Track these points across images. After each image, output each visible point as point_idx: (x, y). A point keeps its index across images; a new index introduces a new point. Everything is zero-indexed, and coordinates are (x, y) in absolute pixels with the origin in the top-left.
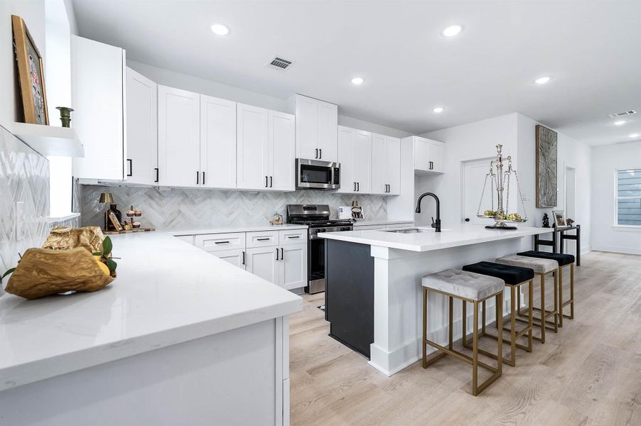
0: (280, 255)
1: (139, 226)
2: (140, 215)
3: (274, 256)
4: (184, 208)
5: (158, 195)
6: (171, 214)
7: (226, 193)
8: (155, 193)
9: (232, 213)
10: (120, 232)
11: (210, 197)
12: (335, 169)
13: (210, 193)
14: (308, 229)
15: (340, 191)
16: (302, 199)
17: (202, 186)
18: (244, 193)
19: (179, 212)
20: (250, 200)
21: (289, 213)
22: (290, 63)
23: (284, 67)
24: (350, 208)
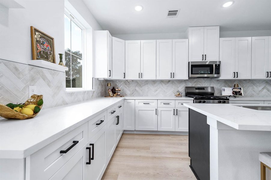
0: (176, 112)
1: (119, 95)
2: (120, 91)
3: (172, 112)
4: (137, 88)
5: (128, 83)
6: (133, 90)
7: (154, 82)
8: (127, 82)
9: (157, 90)
10: (112, 97)
11: (147, 84)
12: (216, 65)
13: (147, 82)
14: (194, 100)
15: (220, 78)
16: (195, 84)
17: (141, 79)
18: (162, 81)
19: (136, 90)
20: (165, 84)
21: (186, 91)
22: (177, 11)
23: (175, 14)
24: (231, 89)
